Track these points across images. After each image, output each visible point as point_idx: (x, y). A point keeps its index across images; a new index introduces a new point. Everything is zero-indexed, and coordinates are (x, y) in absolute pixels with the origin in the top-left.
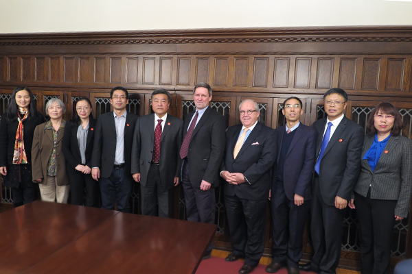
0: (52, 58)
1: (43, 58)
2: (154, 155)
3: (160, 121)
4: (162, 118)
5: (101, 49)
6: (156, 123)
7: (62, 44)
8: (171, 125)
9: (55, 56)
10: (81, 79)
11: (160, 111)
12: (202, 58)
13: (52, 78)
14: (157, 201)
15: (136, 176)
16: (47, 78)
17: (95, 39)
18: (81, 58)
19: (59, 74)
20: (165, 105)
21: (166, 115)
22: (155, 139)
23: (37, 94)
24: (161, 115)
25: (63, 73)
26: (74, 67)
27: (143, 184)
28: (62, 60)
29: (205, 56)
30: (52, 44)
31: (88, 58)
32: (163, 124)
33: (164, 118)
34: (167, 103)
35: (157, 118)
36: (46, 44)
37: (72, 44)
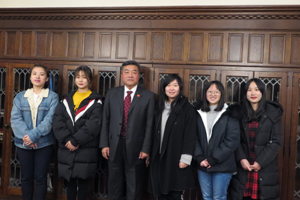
0: (24, 33)
1: (15, 32)
2: (122, 128)
3: (130, 93)
4: (132, 90)
5: (75, 24)
6: (126, 95)
7: (34, 19)
8: (141, 97)
9: (27, 30)
10: (53, 54)
11: (130, 83)
12: (176, 34)
13: (23, 51)
14: (124, 177)
15: (105, 151)
16: (18, 52)
17: (69, 14)
18: (54, 33)
19: (30, 48)
20: (136, 77)
21: (136, 87)
22: (124, 111)
23: (7, 66)
24: (130, 87)
25: (34, 46)
26: (46, 41)
27: (112, 159)
28: (34, 34)
29: (180, 32)
30: (24, 18)
31: (61, 33)
32: (132, 95)
33: (134, 90)
34: (137, 74)
35: (126, 89)
36: (19, 19)
37: (45, 19)
